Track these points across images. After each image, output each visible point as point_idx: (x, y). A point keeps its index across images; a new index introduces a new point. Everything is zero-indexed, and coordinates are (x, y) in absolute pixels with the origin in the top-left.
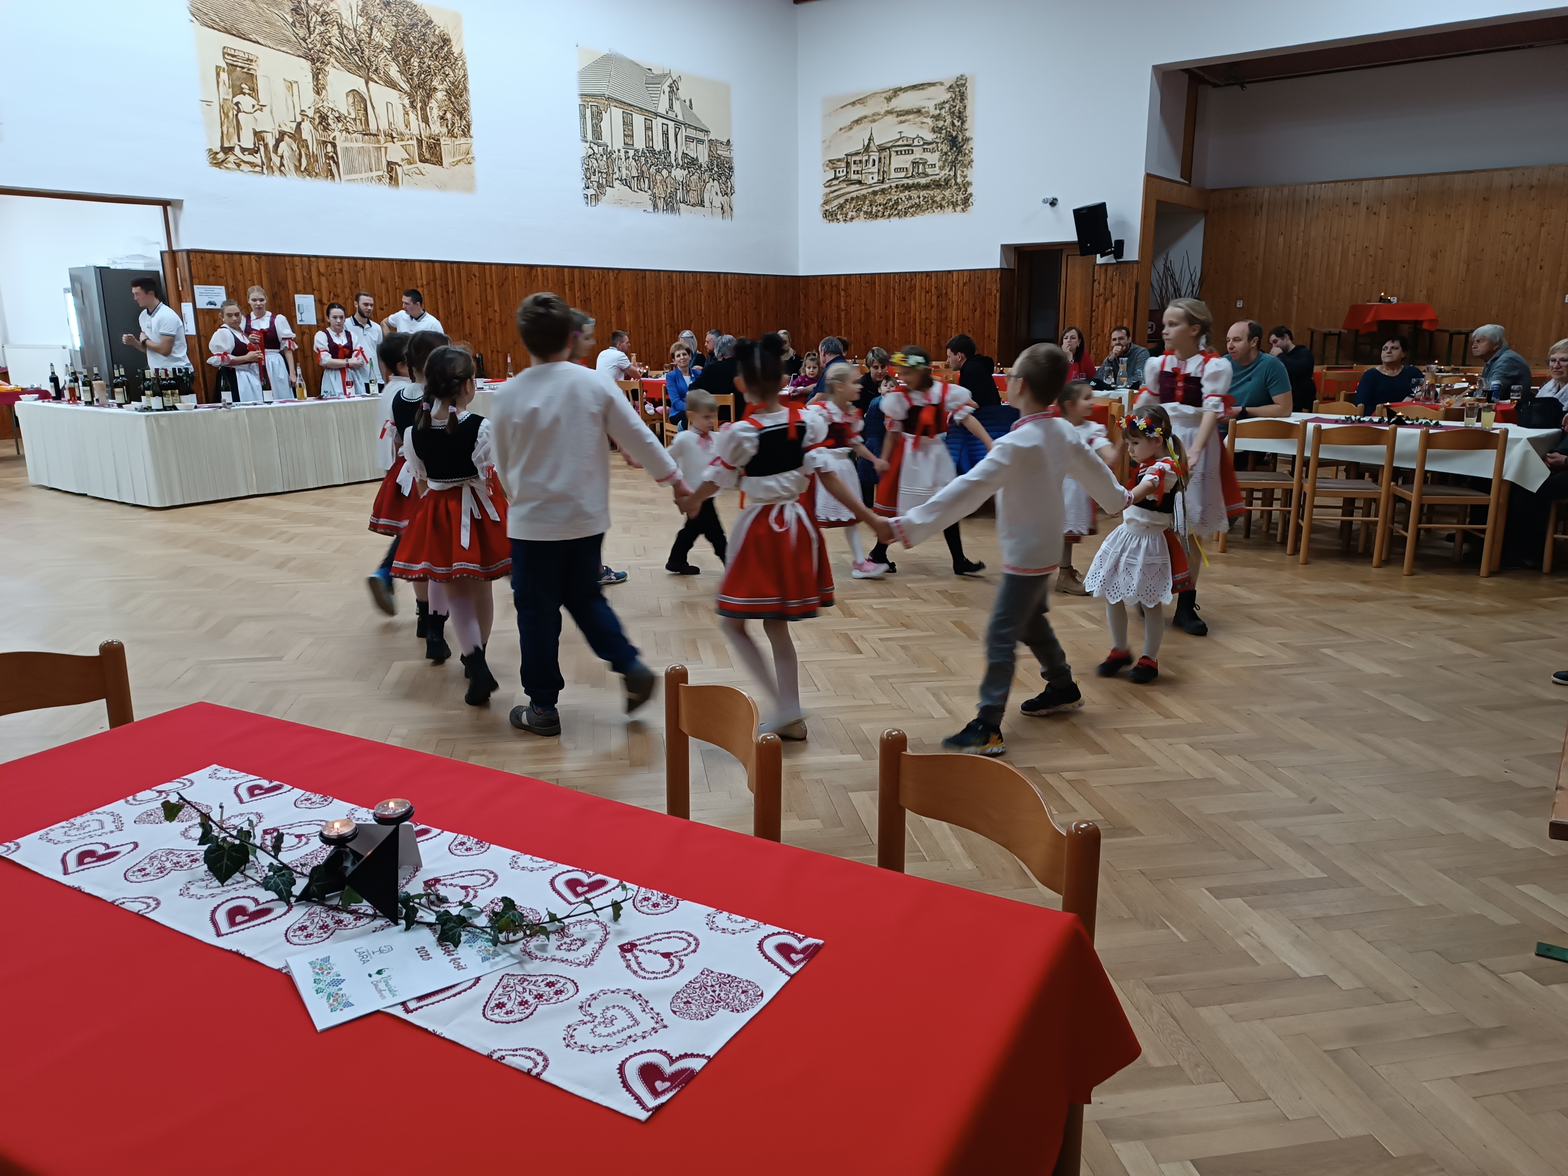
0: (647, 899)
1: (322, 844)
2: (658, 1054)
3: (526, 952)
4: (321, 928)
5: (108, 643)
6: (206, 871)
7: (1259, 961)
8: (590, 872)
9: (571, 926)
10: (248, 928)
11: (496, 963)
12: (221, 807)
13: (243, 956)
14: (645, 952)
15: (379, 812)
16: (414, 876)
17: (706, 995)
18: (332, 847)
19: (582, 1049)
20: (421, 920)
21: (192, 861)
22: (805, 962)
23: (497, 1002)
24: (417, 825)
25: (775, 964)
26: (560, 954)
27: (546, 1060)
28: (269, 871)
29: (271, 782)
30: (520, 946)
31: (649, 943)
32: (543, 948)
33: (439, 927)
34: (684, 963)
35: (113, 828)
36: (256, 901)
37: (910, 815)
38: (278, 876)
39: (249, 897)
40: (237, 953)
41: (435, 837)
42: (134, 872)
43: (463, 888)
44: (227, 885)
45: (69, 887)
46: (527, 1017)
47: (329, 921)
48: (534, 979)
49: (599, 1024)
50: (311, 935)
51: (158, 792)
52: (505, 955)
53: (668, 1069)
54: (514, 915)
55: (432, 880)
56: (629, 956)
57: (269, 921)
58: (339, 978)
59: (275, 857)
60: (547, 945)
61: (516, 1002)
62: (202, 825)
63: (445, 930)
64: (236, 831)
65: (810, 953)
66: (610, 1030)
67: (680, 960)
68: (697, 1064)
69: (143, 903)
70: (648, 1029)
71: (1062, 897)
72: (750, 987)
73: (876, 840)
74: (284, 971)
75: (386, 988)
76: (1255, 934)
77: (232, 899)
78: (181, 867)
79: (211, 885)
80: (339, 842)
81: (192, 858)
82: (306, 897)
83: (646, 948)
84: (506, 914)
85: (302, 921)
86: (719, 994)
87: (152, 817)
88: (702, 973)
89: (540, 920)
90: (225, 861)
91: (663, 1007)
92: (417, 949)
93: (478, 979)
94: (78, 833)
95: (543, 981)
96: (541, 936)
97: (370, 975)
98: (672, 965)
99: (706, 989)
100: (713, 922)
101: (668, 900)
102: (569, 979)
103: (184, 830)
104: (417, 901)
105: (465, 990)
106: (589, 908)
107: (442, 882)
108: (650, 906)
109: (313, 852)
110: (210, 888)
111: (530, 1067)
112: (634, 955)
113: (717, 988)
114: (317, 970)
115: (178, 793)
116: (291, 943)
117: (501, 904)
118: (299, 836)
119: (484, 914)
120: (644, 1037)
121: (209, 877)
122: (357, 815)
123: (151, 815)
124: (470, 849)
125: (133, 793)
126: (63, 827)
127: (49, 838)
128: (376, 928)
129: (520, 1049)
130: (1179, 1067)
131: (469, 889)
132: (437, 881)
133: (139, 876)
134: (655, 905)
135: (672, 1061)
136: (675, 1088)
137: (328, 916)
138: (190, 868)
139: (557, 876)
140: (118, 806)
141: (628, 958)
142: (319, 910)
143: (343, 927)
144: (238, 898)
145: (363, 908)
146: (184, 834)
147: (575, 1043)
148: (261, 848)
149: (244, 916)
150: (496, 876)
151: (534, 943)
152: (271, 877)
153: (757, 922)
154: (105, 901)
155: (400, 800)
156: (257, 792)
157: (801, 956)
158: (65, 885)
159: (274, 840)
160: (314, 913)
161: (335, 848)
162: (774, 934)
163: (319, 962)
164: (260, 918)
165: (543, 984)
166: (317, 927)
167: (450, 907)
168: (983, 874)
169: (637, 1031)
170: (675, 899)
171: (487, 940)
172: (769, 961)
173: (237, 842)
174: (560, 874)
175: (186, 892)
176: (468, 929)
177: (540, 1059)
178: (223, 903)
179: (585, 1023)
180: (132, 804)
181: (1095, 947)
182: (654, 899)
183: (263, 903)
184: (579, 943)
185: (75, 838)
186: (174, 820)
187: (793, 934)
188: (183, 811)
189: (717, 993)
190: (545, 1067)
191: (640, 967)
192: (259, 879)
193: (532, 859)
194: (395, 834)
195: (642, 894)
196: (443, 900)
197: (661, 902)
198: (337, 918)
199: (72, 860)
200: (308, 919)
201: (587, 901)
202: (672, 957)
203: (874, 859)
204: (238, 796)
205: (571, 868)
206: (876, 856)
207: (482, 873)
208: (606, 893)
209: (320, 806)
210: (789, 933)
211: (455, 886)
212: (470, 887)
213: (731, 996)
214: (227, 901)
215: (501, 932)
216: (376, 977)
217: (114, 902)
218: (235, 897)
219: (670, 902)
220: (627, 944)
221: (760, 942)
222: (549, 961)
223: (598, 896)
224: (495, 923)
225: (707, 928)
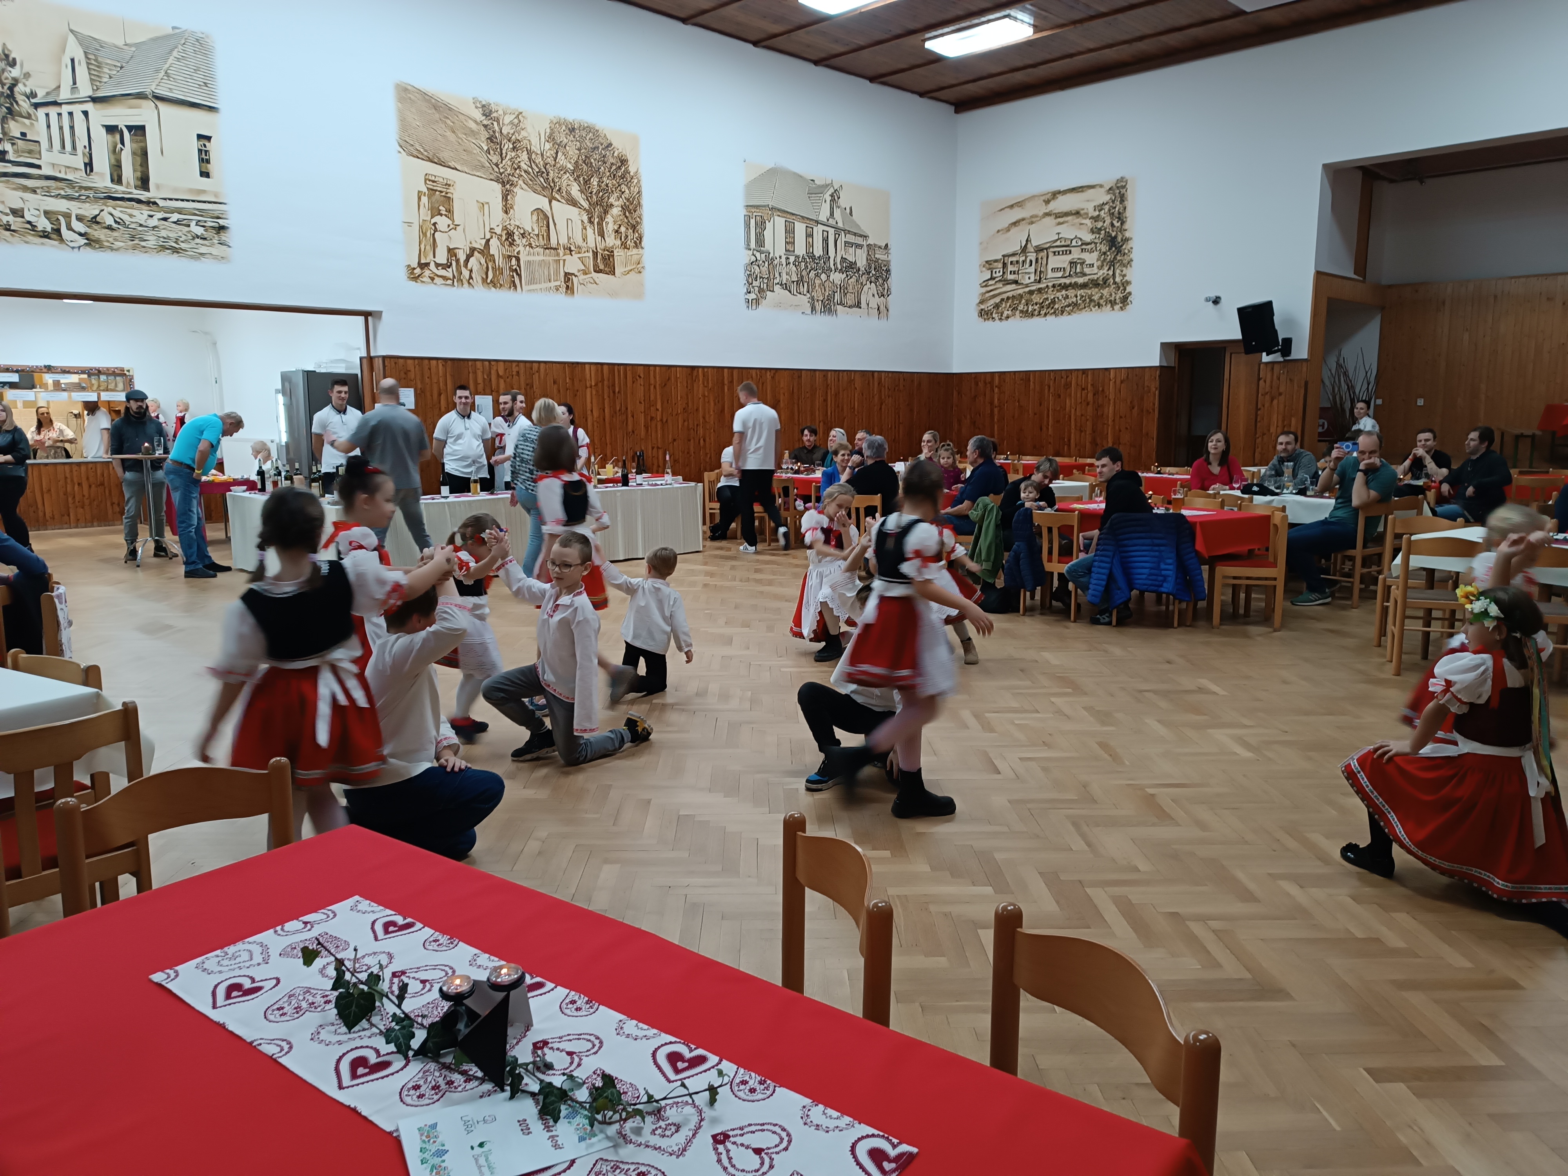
0: (744, 1082)
3: (622, 1136)
4: (433, 1088)
6: (336, 1016)
7: (1422, 1161)
8: (691, 1046)
9: (668, 1108)
10: (368, 1082)
11: (592, 1145)
12: (355, 950)
13: (360, 1114)
14: (737, 1145)
15: (492, 978)
16: (525, 1036)
18: (449, 1004)
20: (525, 1088)
21: (325, 1002)
24: (532, 978)
26: (655, 1140)
28: (392, 1021)
29: (405, 919)
30: (616, 1126)
31: (742, 1135)
32: (638, 1131)
33: (541, 1098)
34: (774, 1162)
35: (260, 961)
36: (377, 1051)
37: (1025, 999)
38: (400, 1028)
39: (371, 1048)
40: (354, 1110)
41: (548, 992)
42: (273, 1011)
43: (570, 1054)
44: (354, 1033)
45: (215, 1022)
47: (441, 1082)
48: (626, 1167)
50: (423, 1095)
51: (302, 925)
52: (601, 1136)
54: (612, 1094)
55: (540, 1042)
56: (721, 1148)
57: (387, 1076)
58: (443, 1148)
59: (399, 1006)
60: (642, 1128)
62: (336, 969)
63: (546, 1102)
64: (366, 975)
65: (904, 1161)
67: (770, 1158)
69: (278, 1045)
71: (1179, 1110)
74: (395, 1135)
75: (486, 1164)
76: (1419, 1128)
77: (357, 1048)
78: (316, 1008)
79: (339, 1031)
80: (456, 999)
81: (326, 999)
82: (422, 1052)
83: (739, 1140)
84: (605, 1090)
85: (416, 1079)
87: (295, 951)
89: (638, 1097)
90: (354, 1008)
92: (519, 1121)
93: (573, 1162)
94: (230, 963)
95: (634, 1170)
96: (637, 1118)
97: (472, 1148)
98: (762, 1164)
100: (808, 1116)
101: (766, 1085)
102: (660, 1170)
103: (322, 967)
104: (524, 1068)
105: (559, 1174)
106: (687, 1092)
107: (550, 1045)
108: (747, 1091)
109: (434, 1000)
110: (338, 1034)
112: (725, 1147)
114: (424, 1137)
116: (404, 1103)
117: (601, 1078)
118: (423, 982)
119: (586, 1086)
121: (339, 1022)
122: (479, 961)
123: (295, 948)
124: (580, 1009)
125: (282, 923)
126: (217, 956)
127: (205, 966)
128: (483, 1093)
131: (574, 1056)
132: (545, 1043)
133: (278, 1016)
134: (752, 1091)
137: (441, 1075)
138: (323, 1010)
139: (659, 1047)
140: (267, 936)
141: (719, 1151)
142: (433, 1067)
143: (453, 1089)
144: (362, 1047)
145: (472, 1070)
146: (322, 971)
148: (387, 995)
149: (365, 1068)
150: (601, 1043)
151: (629, 1124)
152: (393, 1030)
153: (851, 1120)
154: (244, 1041)
156: (391, 929)
157: (893, 1165)
158: (212, 1020)
159: (400, 985)
160: (427, 1071)
161: (452, 1005)
162: (868, 1136)
163: (427, 1128)
164: (380, 1071)
166: (430, 1087)
167: (554, 1076)
170: (772, 1085)
171: (585, 1118)
172: (860, 1168)
173: (366, 988)
174: (662, 1045)
175: (317, 1037)
176: (569, 1102)
178: (348, 1052)
180: (279, 935)
182: (751, 1083)
183: (383, 1055)
184: (673, 1128)
185: (227, 969)
186: (311, 965)
187: (888, 1138)
191: (730, 1162)
192: (382, 1028)
194: (505, 1001)
195: (740, 1076)
196: (549, 1067)
197: (760, 1088)
198: (448, 1079)
199: (221, 992)
200: (422, 1078)
201: (683, 1085)
202: (763, 1154)
204: (374, 932)
205: (673, 1039)
207: (589, 1038)
208: (705, 1071)
209: (446, 948)
210: (883, 1136)
211: (561, 1051)
212: (575, 1053)
214: (352, 1050)
215: (598, 1113)
216: (478, 1150)
217: (252, 1042)
218: (359, 1046)
219: (767, 1088)
220: (721, 1134)
221: (853, 1144)
222: (642, 1147)
223: (697, 1074)
224: (594, 1100)
225: (801, 1122)
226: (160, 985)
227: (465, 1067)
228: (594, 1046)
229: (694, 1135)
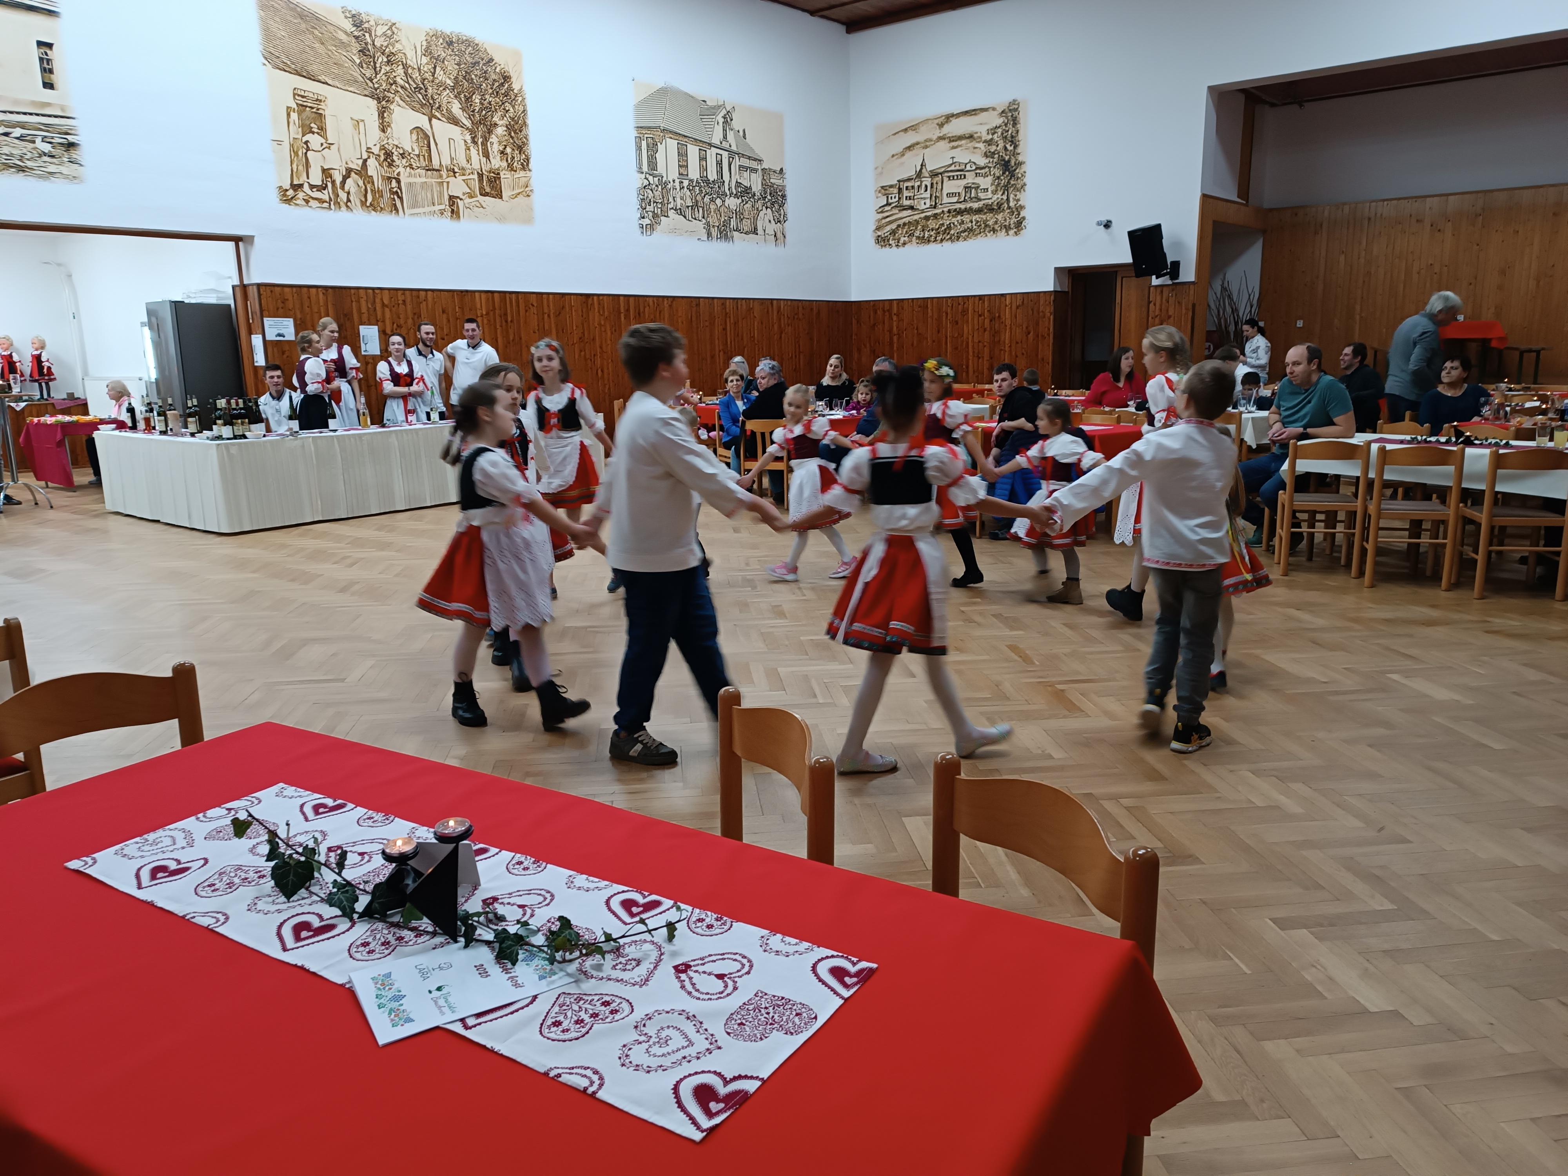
0: (701, 920)
1: (384, 862)
2: (712, 1075)
3: (582, 972)
4: (383, 944)
5: (181, 665)
6: (273, 887)
7: (1326, 994)
8: (645, 893)
9: (626, 946)
10: (313, 943)
11: (553, 982)
12: (288, 825)
13: (308, 971)
14: (699, 973)
15: (439, 830)
16: (473, 895)
17: (760, 1017)
18: (394, 865)
19: (637, 1068)
20: (479, 938)
21: (259, 877)
22: (859, 986)
23: (554, 1020)
24: (476, 844)
25: (829, 987)
26: (616, 974)
27: (601, 1078)
28: (333, 888)
29: (335, 801)
30: (576, 965)
31: (703, 964)
32: (599, 967)
33: (497, 945)
34: (738, 985)
35: (185, 844)
36: (320, 917)
37: (964, 840)
38: (342, 893)
39: (313, 913)
40: (302, 968)
41: (493, 856)
42: (204, 887)
43: (520, 906)
44: (293, 901)
45: (142, 900)
46: (583, 1036)
47: (390, 938)
48: (590, 998)
49: (654, 1044)
50: (373, 951)
51: (227, 809)
52: (562, 974)
53: (723, 1091)
54: (570, 934)
55: (490, 898)
56: (683, 976)
57: (333, 937)
58: (400, 994)
59: (339, 874)
60: (603, 964)
61: (573, 1020)
62: (270, 841)
63: (503, 948)
64: (302, 848)
65: (864, 976)
66: (665, 1050)
67: (734, 981)
68: (751, 1086)
69: (213, 917)
70: (702, 1049)
71: (1119, 924)
72: (803, 1010)
73: (930, 865)
74: (347, 986)
75: (446, 1005)
76: (1322, 967)
77: (298, 915)
78: (250, 883)
79: (277, 901)
80: (400, 860)
81: (259, 874)
82: (368, 913)
83: (701, 969)
84: (563, 933)
85: (364, 937)
86: (773, 1017)
87: (221, 834)
88: (755, 995)
89: (595, 939)
90: (291, 877)
91: (717, 1028)
93: (535, 997)
94: (151, 848)
95: (598, 1000)
96: (597, 956)
97: (430, 992)
98: (726, 986)
99: (760, 1011)
100: (766, 944)
101: (722, 922)
102: (624, 999)
103: (252, 846)
104: (476, 919)
105: (522, 1008)
106: (646, 930)
107: (500, 901)
108: (704, 927)
109: (375, 869)
110: (277, 904)
111: (586, 1085)
112: (688, 976)
113: (771, 1008)
114: (379, 986)
115: (247, 811)
116: (354, 959)
117: (558, 923)
118: (362, 854)
119: (540, 933)
120: (698, 1058)
121: (275, 893)
122: (418, 834)
123: (221, 832)
124: (528, 869)
125: (204, 810)
126: (137, 843)
127: (125, 852)
128: (436, 945)
129: (576, 1067)
130: (1243, 1103)
131: (526, 908)
132: (495, 899)
133: (209, 891)
134: (710, 927)
135: (726, 1082)
136: (729, 1109)
137: (389, 933)
138: (258, 884)
139: (612, 896)
140: (189, 823)
141: (682, 979)
142: (381, 926)
143: (404, 944)
144: (303, 913)
145: (423, 925)
146: (252, 850)
147: (630, 1062)
148: (325, 865)
149: (308, 931)
150: (552, 896)
151: (589, 962)
152: (335, 894)
153: (810, 945)
154: (176, 915)
155: (459, 819)
156: (321, 810)
157: (855, 980)
158: (138, 899)
159: (338, 857)
160: (375, 930)
161: (396, 866)
162: (827, 957)
163: (381, 977)
164: (324, 933)
165: (598, 1004)
166: (379, 943)
167: (507, 925)
168: (1039, 902)
169: (692, 1051)
170: (729, 921)
171: (544, 959)
172: (823, 984)
173: (303, 859)
174: (615, 894)
175: (254, 908)
176: (526, 947)
177: (595, 1078)
178: (289, 919)
179: (640, 1043)
180: (202, 821)
181: (1155, 977)
182: (708, 920)
183: (327, 919)
184: (634, 963)
185: (148, 854)
186: (242, 837)
187: (847, 957)
188: (251, 828)
189: (771, 1015)
190: (601, 1085)
191: (694, 988)
192: (323, 896)
193: (587, 879)
194: (455, 853)
195: (696, 915)
196: (501, 919)
197: (715, 923)
198: (398, 935)
199: (145, 875)
200: (370, 935)
201: (642, 921)
202: (726, 979)
203: (929, 884)
204: (304, 814)
205: (626, 888)
206: (931, 882)
207: (539, 892)
208: (661, 913)
209: (380, 824)
211: (513, 905)
212: (527, 906)
213: (784, 1020)
214: (293, 916)
215: (558, 952)
216: (436, 994)
217: (185, 916)
218: (300, 912)
219: (724, 924)
220: (682, 964)
221: (814, 964)
222: (604, 980)
223: (652, 917)
224: (552, 942)
225: (761, 949)
226: (77, 872)
227: (414, 924)
228: (545, 899)
229: (655, 967)
